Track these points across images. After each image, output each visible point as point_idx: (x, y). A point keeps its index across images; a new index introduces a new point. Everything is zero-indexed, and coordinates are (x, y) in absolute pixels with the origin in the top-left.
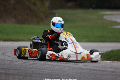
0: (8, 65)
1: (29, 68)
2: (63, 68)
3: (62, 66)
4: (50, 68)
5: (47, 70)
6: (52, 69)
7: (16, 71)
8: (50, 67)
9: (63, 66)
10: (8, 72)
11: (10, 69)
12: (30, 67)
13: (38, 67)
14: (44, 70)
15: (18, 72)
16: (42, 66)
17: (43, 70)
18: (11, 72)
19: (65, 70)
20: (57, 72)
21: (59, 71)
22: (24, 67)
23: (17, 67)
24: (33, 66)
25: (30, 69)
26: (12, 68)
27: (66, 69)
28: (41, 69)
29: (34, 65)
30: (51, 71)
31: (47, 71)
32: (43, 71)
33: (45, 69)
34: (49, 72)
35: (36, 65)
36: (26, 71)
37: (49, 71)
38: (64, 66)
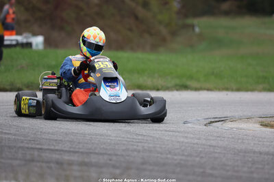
0: (87, 143)
1: (135, 150)
2: (212, 150)
3: (210, 146)
4: (183, 151)
5: (176, 155)
6: (186, 154)
7: (106, 157)
8: (183, 148)
9: (212, 146)
10: (86, 160)
11: (91, 153)
12: (138, 148)
13: (154, 147)
14: (169, 156)
15: (110, 160)
16: (164, 146)
17: (167, 154)
18: (93, 160)
19: (217, 155)
20: (198, 159)
21: (202, 157)
22: (124, 148)
23: (108, 148)
24: (143, 147)
25: (135, 153)
26: (97, 151)
27: (219, 153)
28: (161, 154)
29: (146, 145)
30: (184, 158)
31: (176, 157)
32: (167, 158)
33: (170, 153)
34: (181, 160)
35: (149, 143)
36: (127, 158)
37: (180, 157)
38: (215, 146)
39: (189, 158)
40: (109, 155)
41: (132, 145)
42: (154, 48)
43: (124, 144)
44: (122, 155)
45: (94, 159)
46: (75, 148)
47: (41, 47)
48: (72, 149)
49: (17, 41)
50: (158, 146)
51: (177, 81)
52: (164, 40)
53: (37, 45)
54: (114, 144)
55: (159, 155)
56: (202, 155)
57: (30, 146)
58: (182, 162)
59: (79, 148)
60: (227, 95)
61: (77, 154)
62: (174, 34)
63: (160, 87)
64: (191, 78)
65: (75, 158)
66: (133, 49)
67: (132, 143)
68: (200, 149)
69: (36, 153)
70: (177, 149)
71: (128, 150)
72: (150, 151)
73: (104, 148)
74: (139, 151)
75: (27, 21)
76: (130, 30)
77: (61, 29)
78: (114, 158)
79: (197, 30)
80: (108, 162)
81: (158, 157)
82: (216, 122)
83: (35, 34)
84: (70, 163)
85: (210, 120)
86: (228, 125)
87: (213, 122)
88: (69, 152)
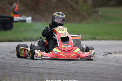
39: (96, 70)
40: (61, 69)
41: (71, 65)
42: (81, 21)
43: (67, 64)
44: (67, 69)
45: (54, 71)
46: (45, 66)
47: (30, 22)
48: (44, 67)
49: (19, 19)
50: (82, 65)
51: (91, 36)
52: (85, 18)
53: (28, 21)
54: (63, 64)
55: (83, 69)
56: (102, 69)
57: (25, 66)
58: (93, 72)
59: (47, 67)
60: (113, 42)
61: (46, 69)
62: (89, 15)
63: (83, 39)
64: (97, 34)
65: (45, 71)
66: (71, 22)
67: (71, 64)
68: (101, 66)
69: (28, 69)
70: (91, 66)
71: (69, 67)
72: (79, 67)
73: (58, 66)
74: (74, 68)
75: (24, 10)
76: (70, 13)
77: (39, 13)
78: (63, 71)
79: (100, 13)
80: (60, 72)
81: (82, 70)
82: (108, 54)
83: (28, 16)
84: (43, 73)
85: (105, 53)
86: (113, 55)
87: (107, 54)
88: (43, 68)
